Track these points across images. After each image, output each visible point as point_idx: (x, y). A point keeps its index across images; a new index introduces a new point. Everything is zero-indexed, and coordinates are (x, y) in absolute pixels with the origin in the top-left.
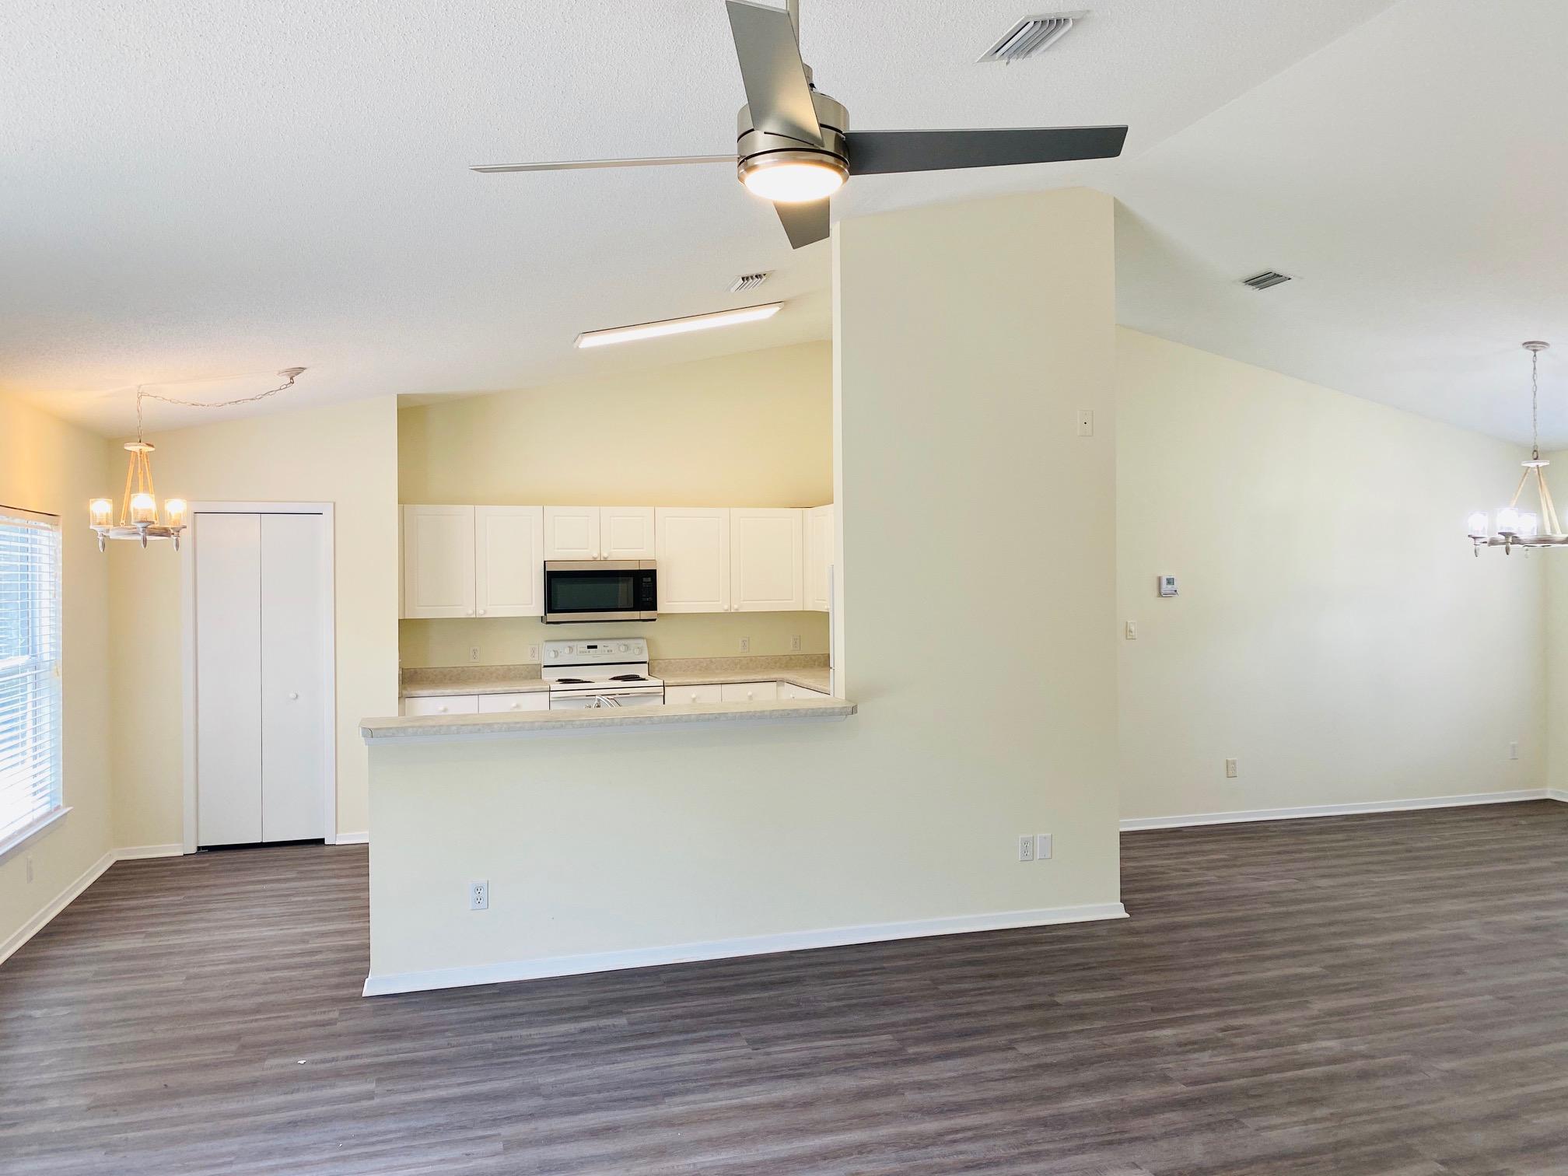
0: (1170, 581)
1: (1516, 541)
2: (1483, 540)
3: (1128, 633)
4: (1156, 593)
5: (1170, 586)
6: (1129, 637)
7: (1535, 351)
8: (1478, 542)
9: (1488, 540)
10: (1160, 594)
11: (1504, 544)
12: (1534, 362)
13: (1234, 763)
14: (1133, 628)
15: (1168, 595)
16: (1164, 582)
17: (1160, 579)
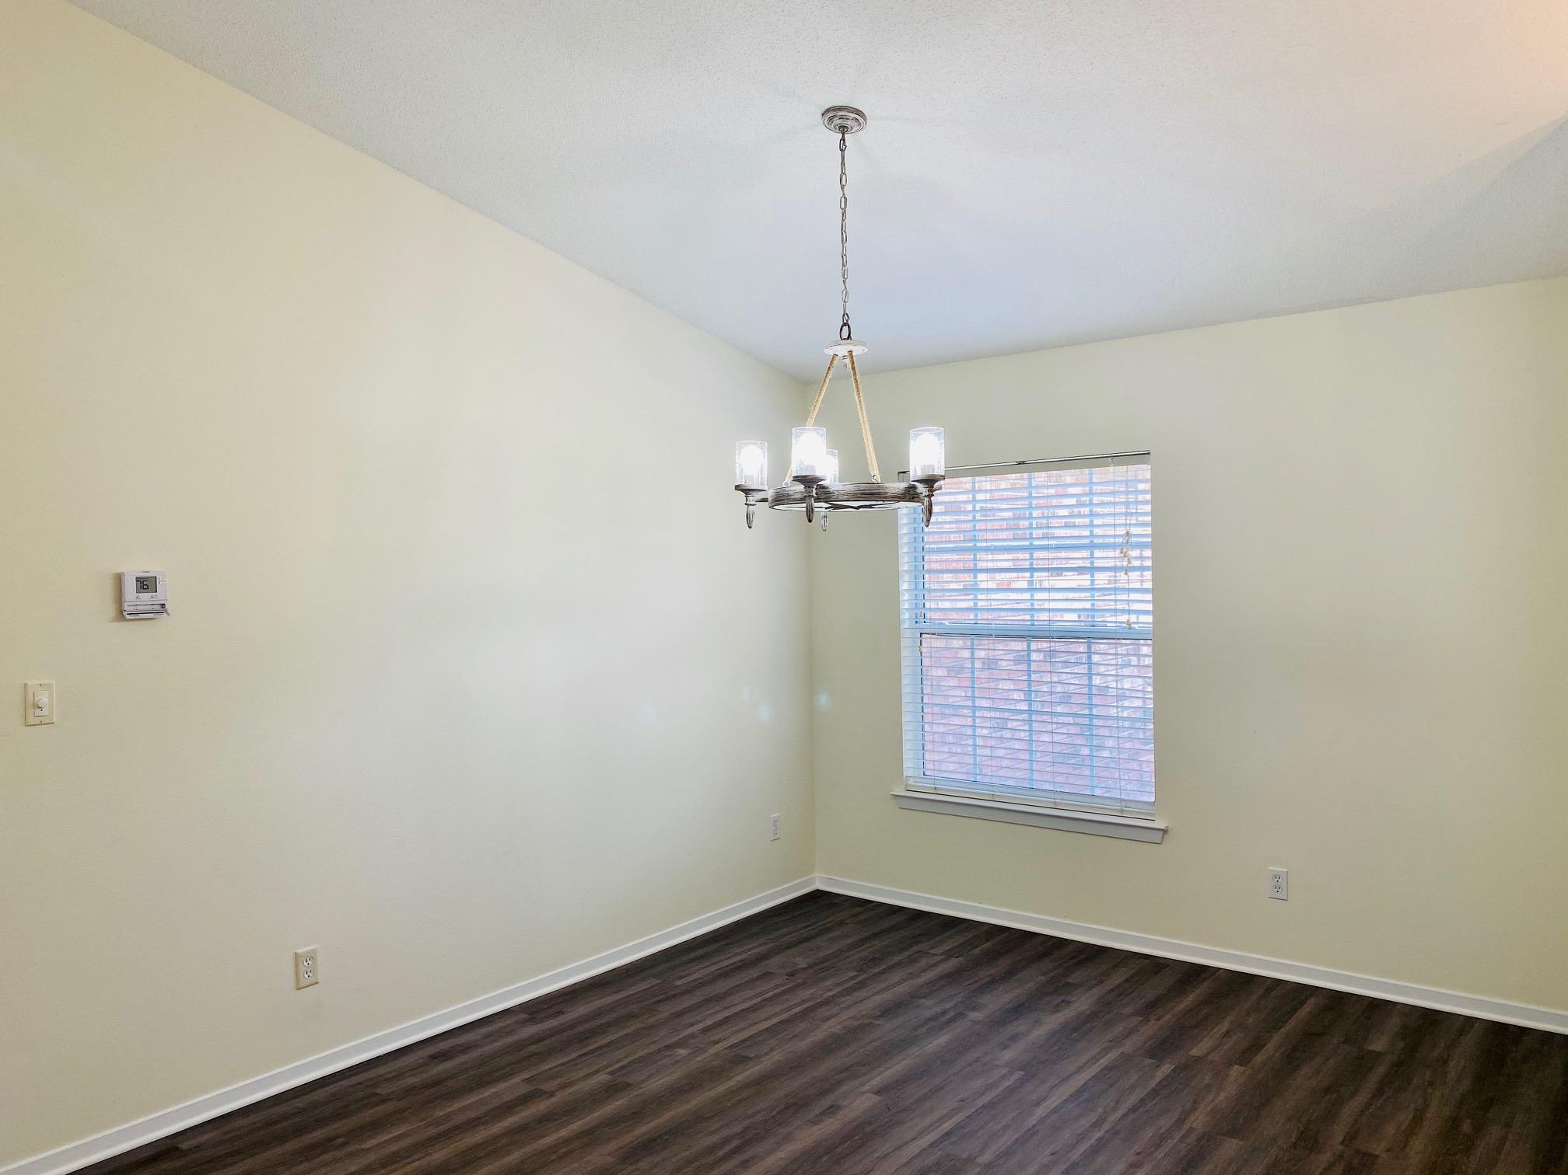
0: (146, 584)
1: (824, 495)
2: (760, 495)
3: (30, 712)
4: (111, 610)
5: (145, 596)
6: (32, 720)
7: (843, 129)
8: (752, 499)
9: (770, 494)
10: (121, 615)
11: (802, 500)
12: (842, 150)
13: (311, 957)
14: (44, 699)
15: (138, 616)
16: (130, 586)
17: (119, 579)
